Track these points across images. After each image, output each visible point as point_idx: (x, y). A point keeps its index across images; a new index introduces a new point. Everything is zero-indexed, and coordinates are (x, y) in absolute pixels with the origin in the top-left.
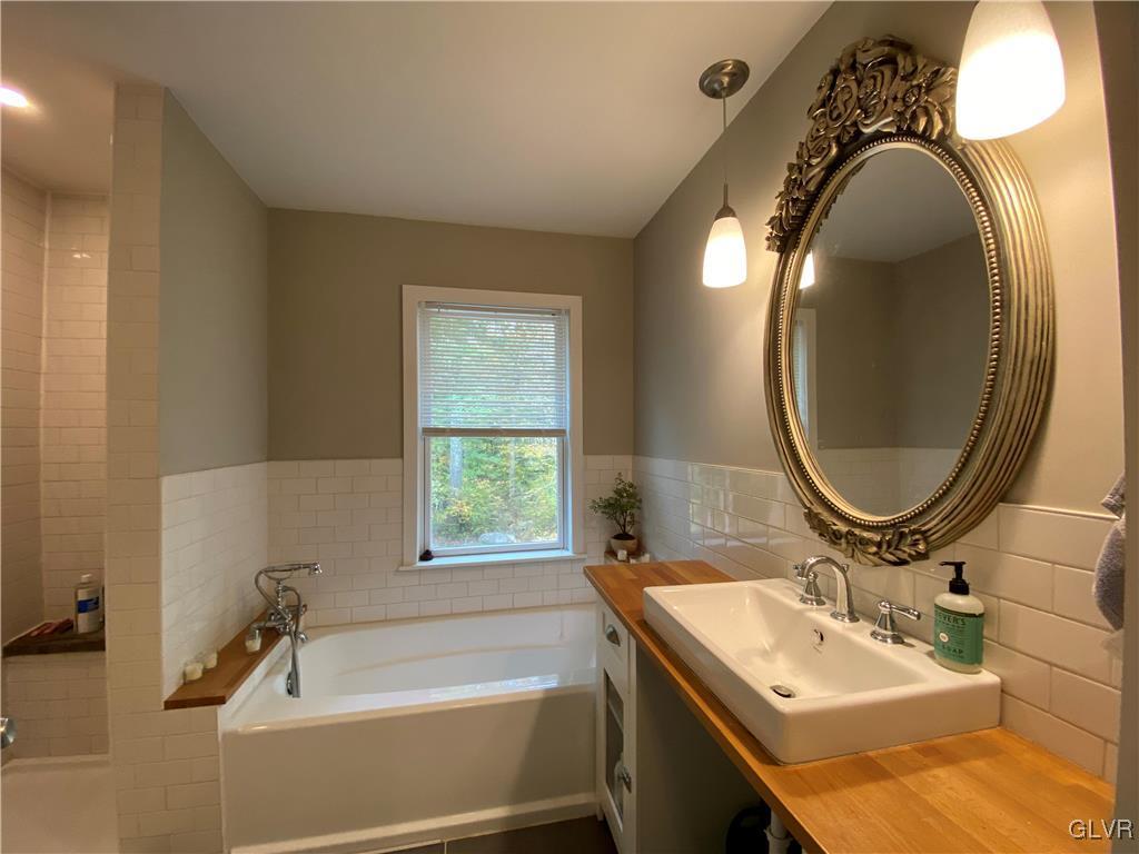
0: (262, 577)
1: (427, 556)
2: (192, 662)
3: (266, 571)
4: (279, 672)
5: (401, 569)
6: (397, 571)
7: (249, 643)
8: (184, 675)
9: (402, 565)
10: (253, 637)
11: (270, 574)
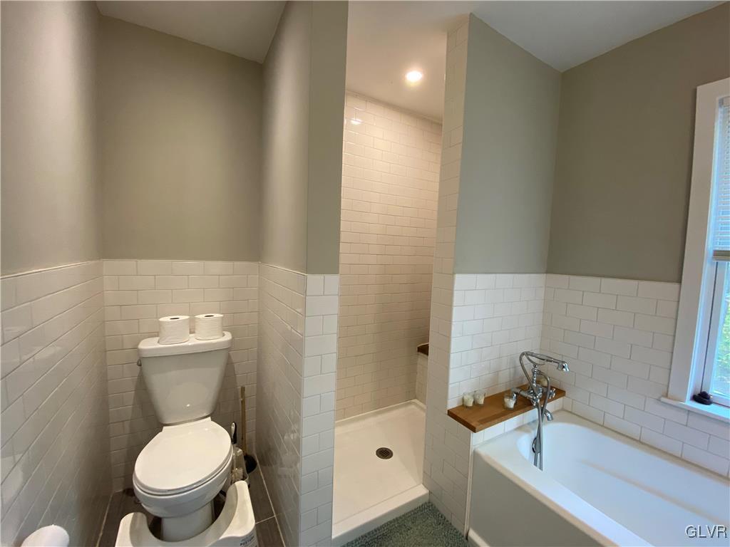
0: (524, 358)
1: (702, 398)
2: (469, 394)
3: (527, 354)
4: (528, 431)
5: (663, 399)
6: (659, 400)
7: (506, 400)
8: (463, 400)
9: (666, 396)
10: (511, 397)
11: (530, 357)
